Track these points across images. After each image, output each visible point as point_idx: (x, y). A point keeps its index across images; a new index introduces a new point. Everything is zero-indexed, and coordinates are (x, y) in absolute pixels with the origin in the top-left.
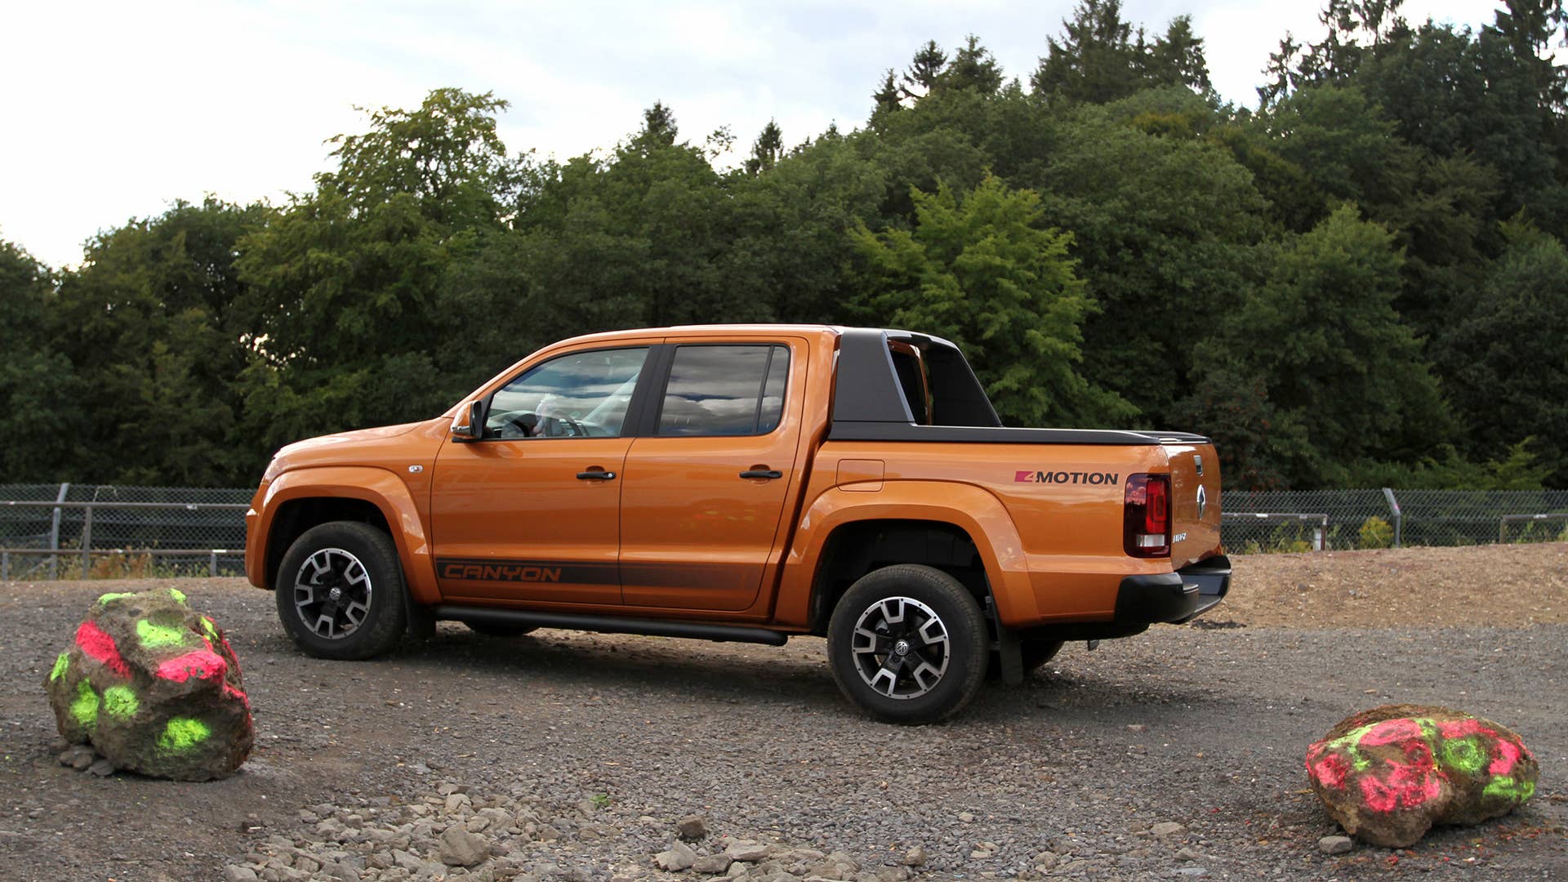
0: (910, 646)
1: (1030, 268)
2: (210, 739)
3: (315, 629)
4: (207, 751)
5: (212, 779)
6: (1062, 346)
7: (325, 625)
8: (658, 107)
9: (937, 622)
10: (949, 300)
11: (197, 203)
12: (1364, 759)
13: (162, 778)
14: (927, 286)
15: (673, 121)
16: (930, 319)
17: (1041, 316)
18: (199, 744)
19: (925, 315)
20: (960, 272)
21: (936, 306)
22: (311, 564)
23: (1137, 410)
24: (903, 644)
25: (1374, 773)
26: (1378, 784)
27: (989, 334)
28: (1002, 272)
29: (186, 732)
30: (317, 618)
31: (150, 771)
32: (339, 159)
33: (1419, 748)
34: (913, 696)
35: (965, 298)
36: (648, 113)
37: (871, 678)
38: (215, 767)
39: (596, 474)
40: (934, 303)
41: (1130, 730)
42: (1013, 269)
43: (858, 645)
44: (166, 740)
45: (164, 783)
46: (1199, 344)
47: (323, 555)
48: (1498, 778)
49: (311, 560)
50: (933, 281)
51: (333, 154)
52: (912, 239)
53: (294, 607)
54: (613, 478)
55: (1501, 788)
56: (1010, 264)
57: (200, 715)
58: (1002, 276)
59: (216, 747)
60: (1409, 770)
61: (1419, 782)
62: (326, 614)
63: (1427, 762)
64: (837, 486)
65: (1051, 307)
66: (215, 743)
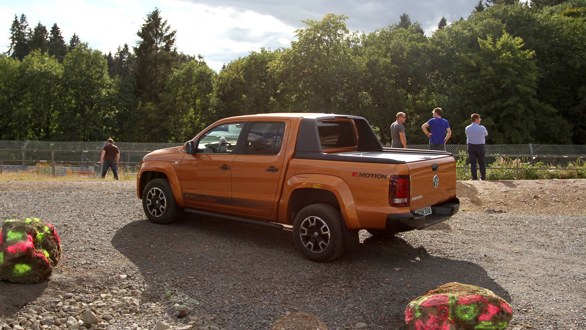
0: (318, 234)
1: (519, 64)
2: (31, 270)
3: (152, 213)
4: (31, 274)
5: (35, 283)
6: (529, 90)
7: (154, 212)
8: (404, 15)
9: (326, 226)
10: (490, 75)
11: (259, 51)
12: (420, 312)
13: (16, 283)
14: (482, 71)
15: (409, 19)
16: (483, 82)
17: (522, 79)
18: (28, 272)
19: (482, 80)
20: (494, 66)
21: (485, 77)
22: (150, 192)
23: (556, 111)
24: (316, 233)
25: (422, 319)
26: (422, 324)
27: (503, 86)
28: (509, 65)
29: (22, 268)
30: (152, 210)
31: (11, 281)
32: (298, 37)
33: (444, 309)
34: (319, 252)
35: (495, 75)
36: (401, 17)
37: (306, 245)
38: (35, 279)
39: (225, 167)
40: (485, 76)
41: (394, 270)
42: (512, 64)
43: (302, 232)
44: (16, 271)
45: (17, 284)
46: (581, 88)
47: (153, 189)
48: (483, 322)
49: (150, 191)
50: (484, 69)
51: (296, 36)
52: (478, 55)
53: (146, 206)
54: (230, 168)
55: (485, 326)
56: (511, 63)
57: (27, 263)
58: (509, 67)
59: (34, 273)
60: (437, 319)
61: (440, 325)
62: (155, 209)
63: (446, 315)
64: (295, 175)
65: (525, 76)
66: (34, 271)
